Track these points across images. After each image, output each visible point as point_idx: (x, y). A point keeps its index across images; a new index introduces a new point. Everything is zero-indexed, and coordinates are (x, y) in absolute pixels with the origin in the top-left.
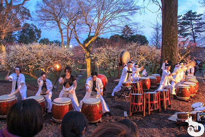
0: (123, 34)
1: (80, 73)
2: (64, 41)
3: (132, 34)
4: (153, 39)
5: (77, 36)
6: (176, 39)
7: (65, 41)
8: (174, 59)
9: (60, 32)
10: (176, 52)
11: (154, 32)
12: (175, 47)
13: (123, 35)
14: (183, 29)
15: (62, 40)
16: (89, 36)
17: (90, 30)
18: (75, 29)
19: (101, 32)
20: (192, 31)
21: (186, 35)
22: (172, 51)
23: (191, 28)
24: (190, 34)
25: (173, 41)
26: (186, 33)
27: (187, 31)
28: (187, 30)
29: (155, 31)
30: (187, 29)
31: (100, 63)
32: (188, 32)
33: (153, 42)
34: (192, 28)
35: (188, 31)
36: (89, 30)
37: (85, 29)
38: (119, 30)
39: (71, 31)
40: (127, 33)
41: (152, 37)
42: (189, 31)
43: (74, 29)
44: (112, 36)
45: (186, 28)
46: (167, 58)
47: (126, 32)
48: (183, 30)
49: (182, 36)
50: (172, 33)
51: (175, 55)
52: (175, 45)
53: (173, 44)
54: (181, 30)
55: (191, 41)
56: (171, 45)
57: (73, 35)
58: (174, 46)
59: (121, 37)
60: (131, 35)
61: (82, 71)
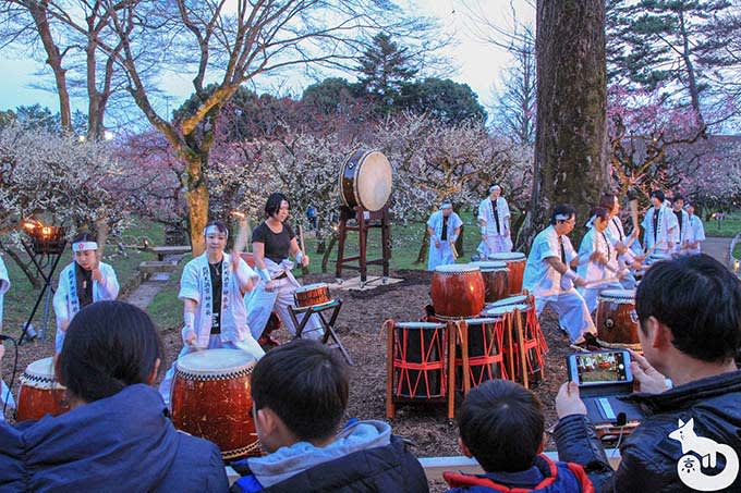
0: (364, 76)
1: (160, 264)
2: (73, 110)
3: (411, 74)
4: (507, 101)
5: (138, 83)
6: (600, 93)
7: (78, 113)
8: (592, 186)
9: (48, 62)
10: (598, 155)
11: (510, 65)
12: (596, 131)
13: (366, 82)
14: (645, 54)
15: (65, 106)
16: (197, 82)
17: (205, 53)
18: (127, 48)
19: (256, 64)
20: (686, 59)
21: (656, 80)
22: (583, 148)
23: (681, 49)
24: (678, 76)
25: (584, 103)
26: (660, 69)
27: (660, 60)
28: (663, 56)
29: (518, 64)
30: (664, 51)
31: (254, 210)
32: (666, 67)
33: (509, 113)
34: (686, 44)
35: (667, 59)
36: (197, 54)
37: (180, 49)
38: (340, 54)
39: (110, 61)
40: (386, 73)
41: (502, 90)
42: (672, 61)
43: (122, 52)
44: (311, 89)
45: (656, 45)
46: (560, 182)
47: (380, 68)
48: (643, 55)
49: (638, 86)
50: (580, 66)
51: (598, 165)
52: (595, 123)
53: (588, 118)
54: (638, 58)
55: (681, 106)
56: (578, 120)
57: (120, 78)
58: (590, 129)
59: (358, 91)
60: (402, 79)
61: (170, 253)
